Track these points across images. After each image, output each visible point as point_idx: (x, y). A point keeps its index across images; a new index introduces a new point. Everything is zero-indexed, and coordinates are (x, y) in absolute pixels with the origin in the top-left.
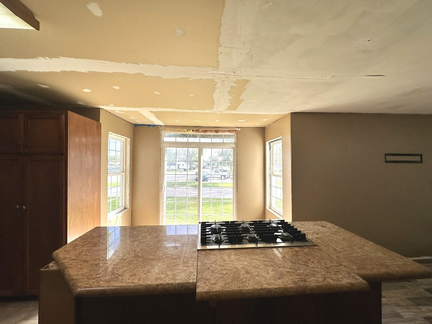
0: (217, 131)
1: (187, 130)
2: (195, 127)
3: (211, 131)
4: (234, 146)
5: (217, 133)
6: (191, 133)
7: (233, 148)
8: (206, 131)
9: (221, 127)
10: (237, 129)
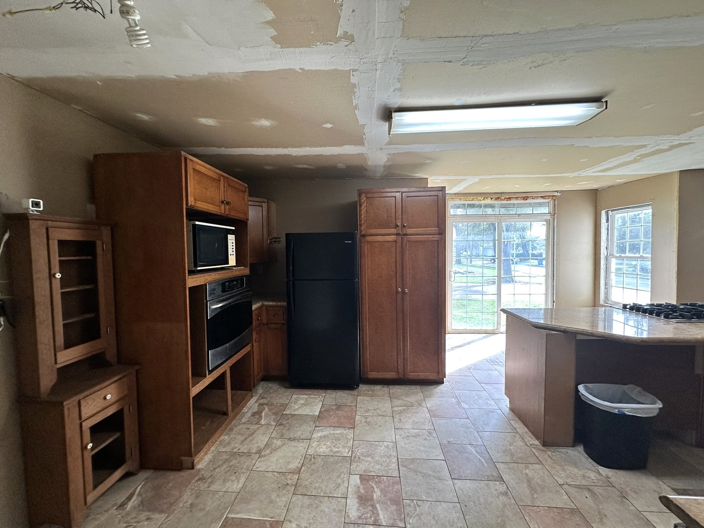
0: (525, 198)
1: (484, 199)
2: (495, 193)
3: (517, 198)
4: (548, 217)
5: (526, 200)
6: (488, 201)
7: (546, 221)
8: (510, 199)
9: (532, 192)
10: (556, 194)
